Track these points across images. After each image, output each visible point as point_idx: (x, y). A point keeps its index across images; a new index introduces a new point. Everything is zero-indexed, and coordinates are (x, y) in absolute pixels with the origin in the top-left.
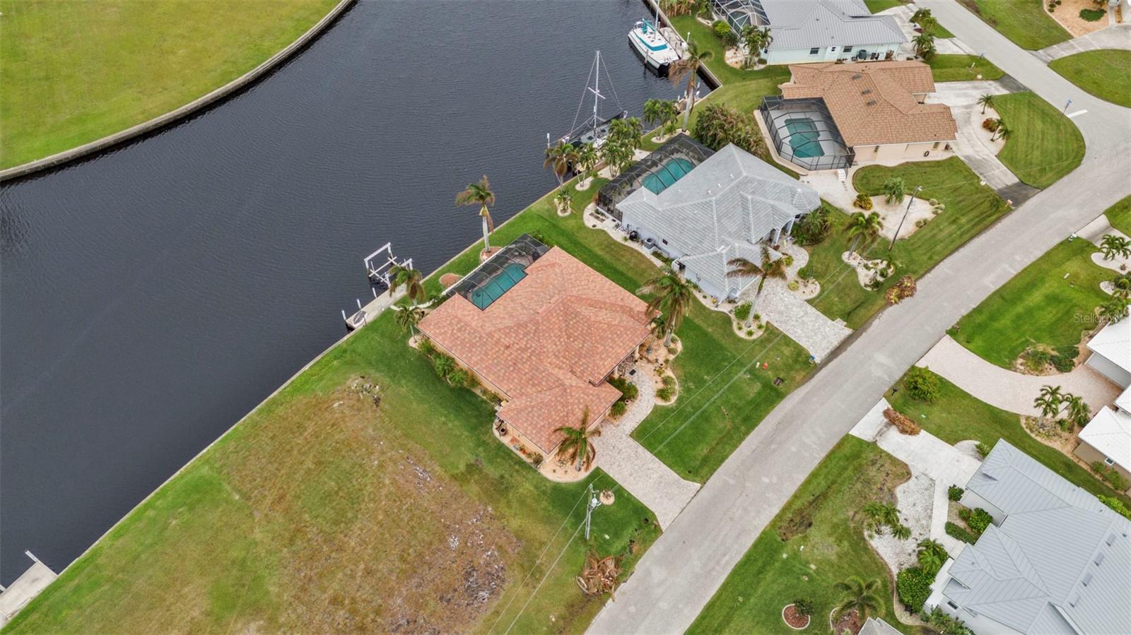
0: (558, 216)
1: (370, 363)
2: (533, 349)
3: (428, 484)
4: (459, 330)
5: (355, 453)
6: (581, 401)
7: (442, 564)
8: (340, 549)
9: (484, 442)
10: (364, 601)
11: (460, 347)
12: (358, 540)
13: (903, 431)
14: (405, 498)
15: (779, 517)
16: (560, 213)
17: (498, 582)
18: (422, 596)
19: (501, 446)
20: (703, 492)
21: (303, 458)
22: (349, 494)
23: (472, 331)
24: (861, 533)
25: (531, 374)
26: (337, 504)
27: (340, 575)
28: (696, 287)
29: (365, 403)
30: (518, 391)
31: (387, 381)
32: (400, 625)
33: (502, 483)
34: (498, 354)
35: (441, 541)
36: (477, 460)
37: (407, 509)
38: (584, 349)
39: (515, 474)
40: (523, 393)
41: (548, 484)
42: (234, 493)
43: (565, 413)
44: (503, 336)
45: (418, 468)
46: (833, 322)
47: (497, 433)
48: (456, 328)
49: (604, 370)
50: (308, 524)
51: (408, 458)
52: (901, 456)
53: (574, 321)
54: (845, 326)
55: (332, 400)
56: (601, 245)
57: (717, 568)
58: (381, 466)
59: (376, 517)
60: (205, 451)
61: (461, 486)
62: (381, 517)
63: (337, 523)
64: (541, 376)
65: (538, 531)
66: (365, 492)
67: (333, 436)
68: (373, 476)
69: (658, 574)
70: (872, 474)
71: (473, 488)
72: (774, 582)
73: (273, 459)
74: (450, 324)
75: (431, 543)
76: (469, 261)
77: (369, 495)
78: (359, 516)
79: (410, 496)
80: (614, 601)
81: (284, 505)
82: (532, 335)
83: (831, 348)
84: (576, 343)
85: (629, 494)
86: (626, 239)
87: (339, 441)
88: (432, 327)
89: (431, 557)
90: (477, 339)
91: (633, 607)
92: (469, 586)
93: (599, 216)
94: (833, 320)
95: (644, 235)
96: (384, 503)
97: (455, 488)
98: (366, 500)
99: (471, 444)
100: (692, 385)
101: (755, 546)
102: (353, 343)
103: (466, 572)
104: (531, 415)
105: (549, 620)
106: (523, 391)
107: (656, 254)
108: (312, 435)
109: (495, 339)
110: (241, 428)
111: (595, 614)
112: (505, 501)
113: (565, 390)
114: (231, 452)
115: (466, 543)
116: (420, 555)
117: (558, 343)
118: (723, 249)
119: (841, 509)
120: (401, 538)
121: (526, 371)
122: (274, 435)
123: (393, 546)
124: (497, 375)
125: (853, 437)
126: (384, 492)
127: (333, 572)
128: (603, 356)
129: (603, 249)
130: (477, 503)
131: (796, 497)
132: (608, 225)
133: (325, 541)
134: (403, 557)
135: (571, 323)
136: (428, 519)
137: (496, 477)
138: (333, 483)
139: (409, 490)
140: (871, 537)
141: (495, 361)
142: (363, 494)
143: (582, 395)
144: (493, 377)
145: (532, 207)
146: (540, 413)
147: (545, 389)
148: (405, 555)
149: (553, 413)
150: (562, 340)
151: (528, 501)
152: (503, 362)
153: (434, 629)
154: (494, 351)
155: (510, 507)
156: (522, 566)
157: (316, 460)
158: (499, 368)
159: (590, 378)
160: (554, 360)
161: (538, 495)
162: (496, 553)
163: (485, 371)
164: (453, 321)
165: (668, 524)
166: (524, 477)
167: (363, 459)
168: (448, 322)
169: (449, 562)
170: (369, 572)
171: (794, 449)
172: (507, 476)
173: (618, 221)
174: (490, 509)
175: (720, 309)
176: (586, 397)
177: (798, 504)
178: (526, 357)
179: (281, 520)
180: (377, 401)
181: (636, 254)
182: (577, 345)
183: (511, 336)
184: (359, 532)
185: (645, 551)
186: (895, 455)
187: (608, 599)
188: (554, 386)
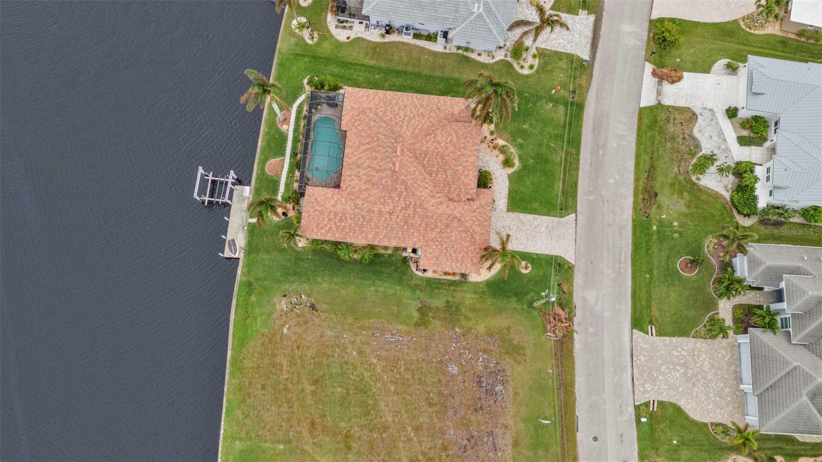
0: (311, 46)
1: (280, 281)
2: (413, 204)
3: (403, 343)
4: (341, 220)
5: (333, 356)
6: (474, 219)
7: (458, 389)
8: (385, 428)
9: (415, 285)
10: (431, 448)
11: (351, 234)
12: (392, 414)
13: (673, 82)
14: (397, 363)
15: (635, 203)
16: (310, 42)
17: (501, 374)
18: (463, 418)
19: (429, 281)
20: (579, 218)
21: (300, 387)
22: (356, 388)
23: (352, 216)
24: (692, 181)
25: (424, 223)
26: (355, 401)
27: (401, 445)
28: (467, 49)
29: (305, 314)
30: (422, 241)
31: (306, 287)
32: (465, 445)
33: (451, 307)
34: (387, 222)
35: (444, 375)
36: (421, 302)
37: (405, 370)
38: (449, 177)
39: (454, 294)
40: (427, 240)
41: (481, 286)
42: (276, 446)
43: (470, 237)
44: (382, 206)
45: (387, 336)
46: (579, 17)
47: (419, 274)
48: (337, 221)
49: (473, 184)
50: (349, 429)
51: (373, 334)
52: (681, 103)
53: (427, 159)
54: (588, 14)
55: (279, 329)
56: (367, 54)
57: (622, 266)
58: (360, 353)
59: (389, 391)
60: (222, 431)
61: (426, 328)
62: (393, 388)
63: (367, 414)
64: (433, 221)
65: (500, 322)
66: (366, 379)
67: (305, 355)
68: (361, 364)
69: (591, 296)
70: (672, 130)
71: (436, 324)
72: (660, 251)
73: (279, 402)
74: (329, 220)
75: (440, 381)
76: (276, 139)
77: (371, 379)
78: (378, 398)
79: (399, 359)
80: (577, 333)
81: (320, 428)
82: (405, 193)
83: (590, 41)
84: (439, 176)
85: (537, 254)
86: (383, 36)
87: (313, 356)
88: (315, 231)
89: (447, 390)
90: (361, 220)
91: (591, 329)
92: (486, 390)
93: (344, 24)
94: (578, 15)
95: (397, 24)
96: (386, 377)
97: (424, 332)
98: (372, 383)
99: (408, 293)
100: (520, 141)
101: (634, 234)
102: (249, 272)
103: (477, 382)
104: (448, 254)
105: (549, 374)
106: (426, 238)
107: (417, 36)
108: (290, 366)
109: (376, 212)
110: (232, 397)
111: (572, 350)
112: (463, 316)
113: (459, 220)
114: (243, 419)
115: (462, 364)
116: (440, 394)
117: (427, 186)
118: (479, 8)
119: (668, 172)
120: (418, 392)
121: (419, 222)
122: (262, 385)
123: (418, 401)
124: (397, 238)
125: (645, 108)
126: (379, 369)
127: (394, 447)
128: (466, 174)
129: (372, 58)
130: (446, 332)
131: (637, 180)
132: (358, 30)
133: (371, 431)
134: (430, 403)
135: (425, 162)
136: (424, 366)
137: (444, 305)
138: (339, 389)
139: (395, 356)
140: (698, 179)
141: (389, 228)
142: (366, 382)
143: (472, 215)
144: (396, 241)
145: (280, 49)
146: (454, 249)
147: (443, 228)
148: (431, 401)
149: (463, 243)
150: (427, 181)
151: (478, 306)
152: (396, 226)
153: (487, 432)
154: (382, 222)
155: (468, 319)
156: (507, 353)
157: (311, 381)
158: (395, 232)
159: (467, 197)
160: (433, 201)
161: (480, 297)
162: (485, 356)
163: (385, 240)
164: (331, 217)
165: (573, 257)
166: (462, 291)
167: (344, 357)
168: (327, 220)
169: (461, 384)
170: (417, 429)
171: (615, 145)
172: (450, 299)
173: (365, 22)
174: (457, 330)
175: (498, 58)
176: (475, 214)
177: (641, 186)
178: (411, 212)
179: (328, 440)
180: (313, 307)
181: (401, 46)
182: (441, 177)
183: (388, 203)
184: (387, 408)
185: (572, 286)
186: (677, 105)
187: (573, 335)
188: (449, 222)
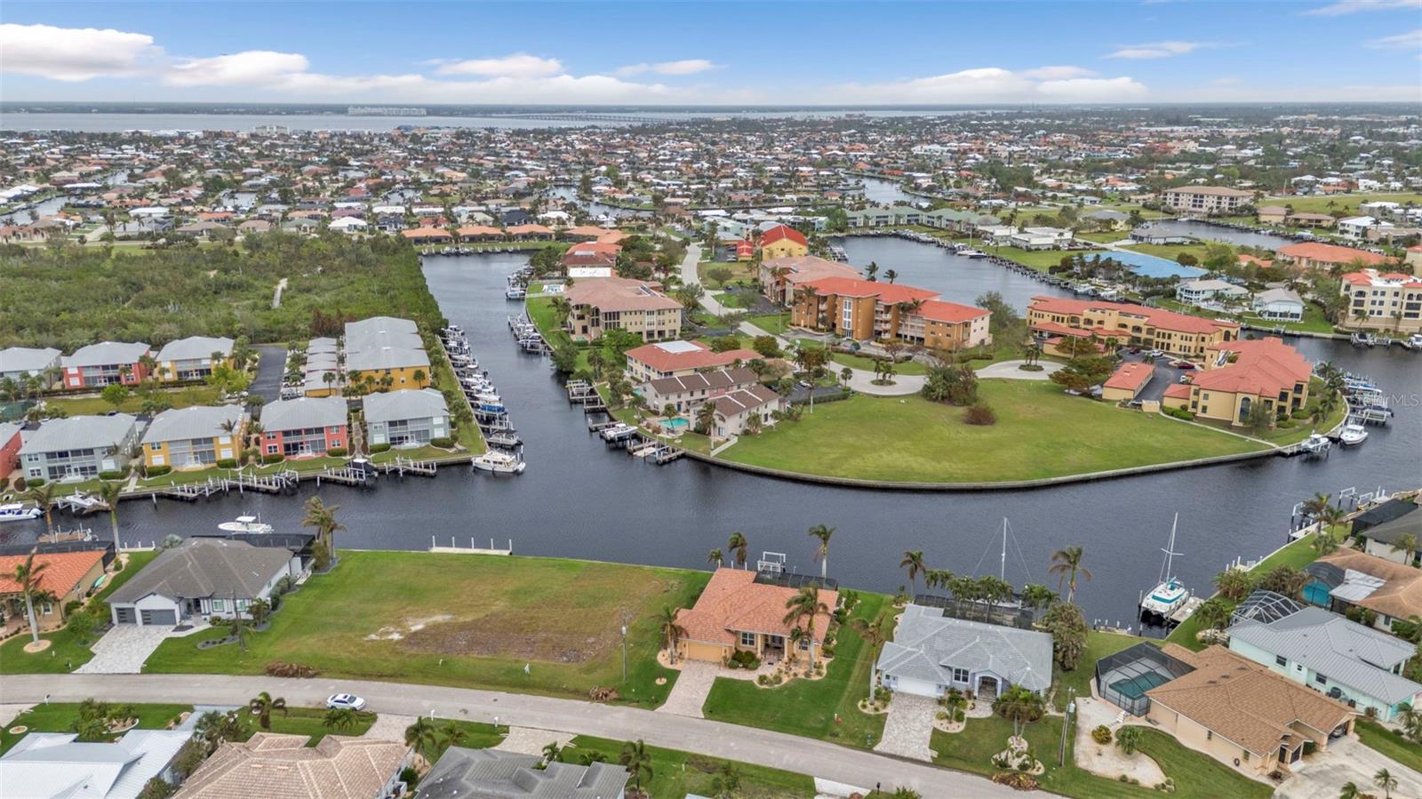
7: (574, 640)
8: (563, 610)
10: (537, 625)
11: (713, 582)
12: (572, 612)
14: (608, 617)
15: (705, 756)
17: (575, 660)
18: (551, 640)
20: (699, 720)
22: (599, 602)
29: (662, 588)
31: (683, 589)
32: (531, 639)
35: (589, 635)
37: (601, 620)
41: (653, 657)
42: (576, 575)
46: (928, 748)
49: (737, 626)
51: (636, 610)
54: (931, 756)
55: (655, 580)
60: (595, 561)
65: (619, 664)
66: (603, 605)
68: (615, 605)
69: (620, 715)
75: (585, 633)
78: (586, 608)
80: (590, 703)
81: (579, 588)
83: (898, 754)
85: (672, 688)
89: (576, 635)
91: (591, 711)
92: (566, 652)
98: (598, 607)
101: (672, 750)
103: (575, 649)
105: (564, 682)
110: (616, 564)
111: (577, 699)
112: (631, 647)
115: (593, 643)
116: (575, 632)
120: (582, 623)
123: (575, 623)
125: (813, 780)
133: (565, 604)
134: (570, 628)
138: (602, 596)
141: (710, 594)
151: (637, 655)
155: (628, 650)
156: (591, 665)
157: (612, 587)
158: (708, 596)
162: (593, 655)
165: (659, 711)
166: (654, 650)
167: (623, 599)
168: (726, 575)
169: (577, 642)
170: (555, 621)
174: (621, 645)
177: (723, 763)
180: (666, 591)
185: (635, 707)
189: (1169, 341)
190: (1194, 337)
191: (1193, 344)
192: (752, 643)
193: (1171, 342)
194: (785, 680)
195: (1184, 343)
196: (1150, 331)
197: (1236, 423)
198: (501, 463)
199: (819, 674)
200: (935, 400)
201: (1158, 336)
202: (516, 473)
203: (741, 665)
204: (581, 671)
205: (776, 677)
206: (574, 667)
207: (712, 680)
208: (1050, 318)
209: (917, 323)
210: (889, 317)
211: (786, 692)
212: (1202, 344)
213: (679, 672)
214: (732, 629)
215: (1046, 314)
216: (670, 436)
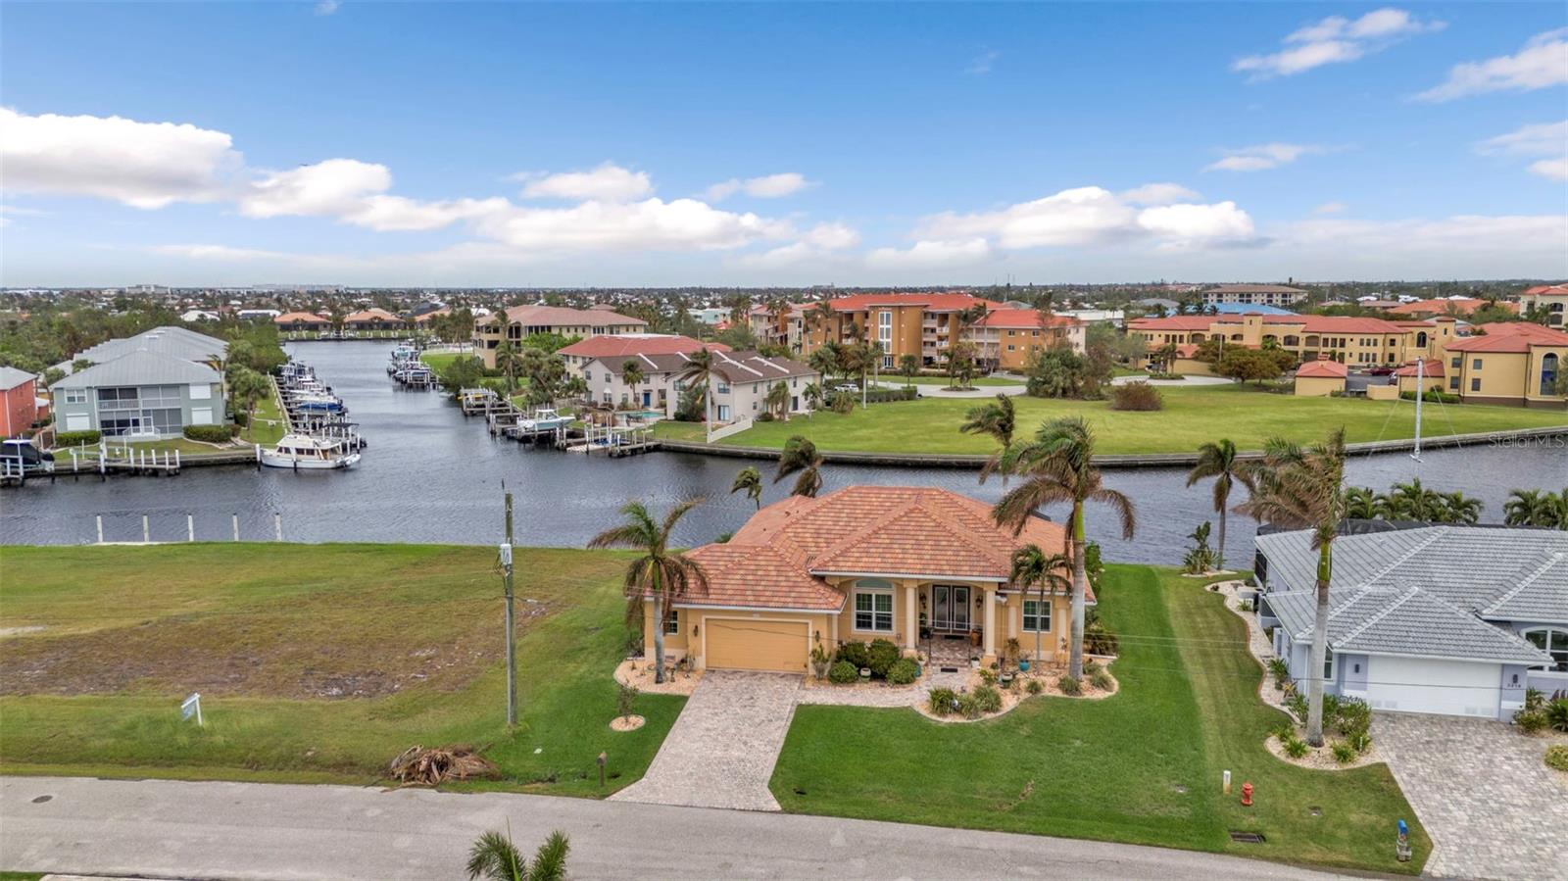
20: (765, 816)
80: (383, 791)
185: (538, 793)
187: (383, 786)
189: (1342, 350)
190: (1380, 338)
191: (1379, 350)
192: (885, 623)
193: (1346, 350)
194: (1009, 702)
195: (1365, 349)
196: (1312, 340)
197: (1535, 394)
198: (311, 452)
199: (1103, 683)
200: (1053, 395)
201: (1326, 343)
202: (342, 468)
203: (866, 673)
204: (373, 714)
205: (980, 693)
206: (358, 706)
207: (788, 712)
208: (1163, 337)
209: (987, 338)
210: (945, 330)
211: (1025, 731)
212: (1391, 350)
213: (685, 699)
214: (831, 571)
215: (1156, 334)
216: (634, 425)
